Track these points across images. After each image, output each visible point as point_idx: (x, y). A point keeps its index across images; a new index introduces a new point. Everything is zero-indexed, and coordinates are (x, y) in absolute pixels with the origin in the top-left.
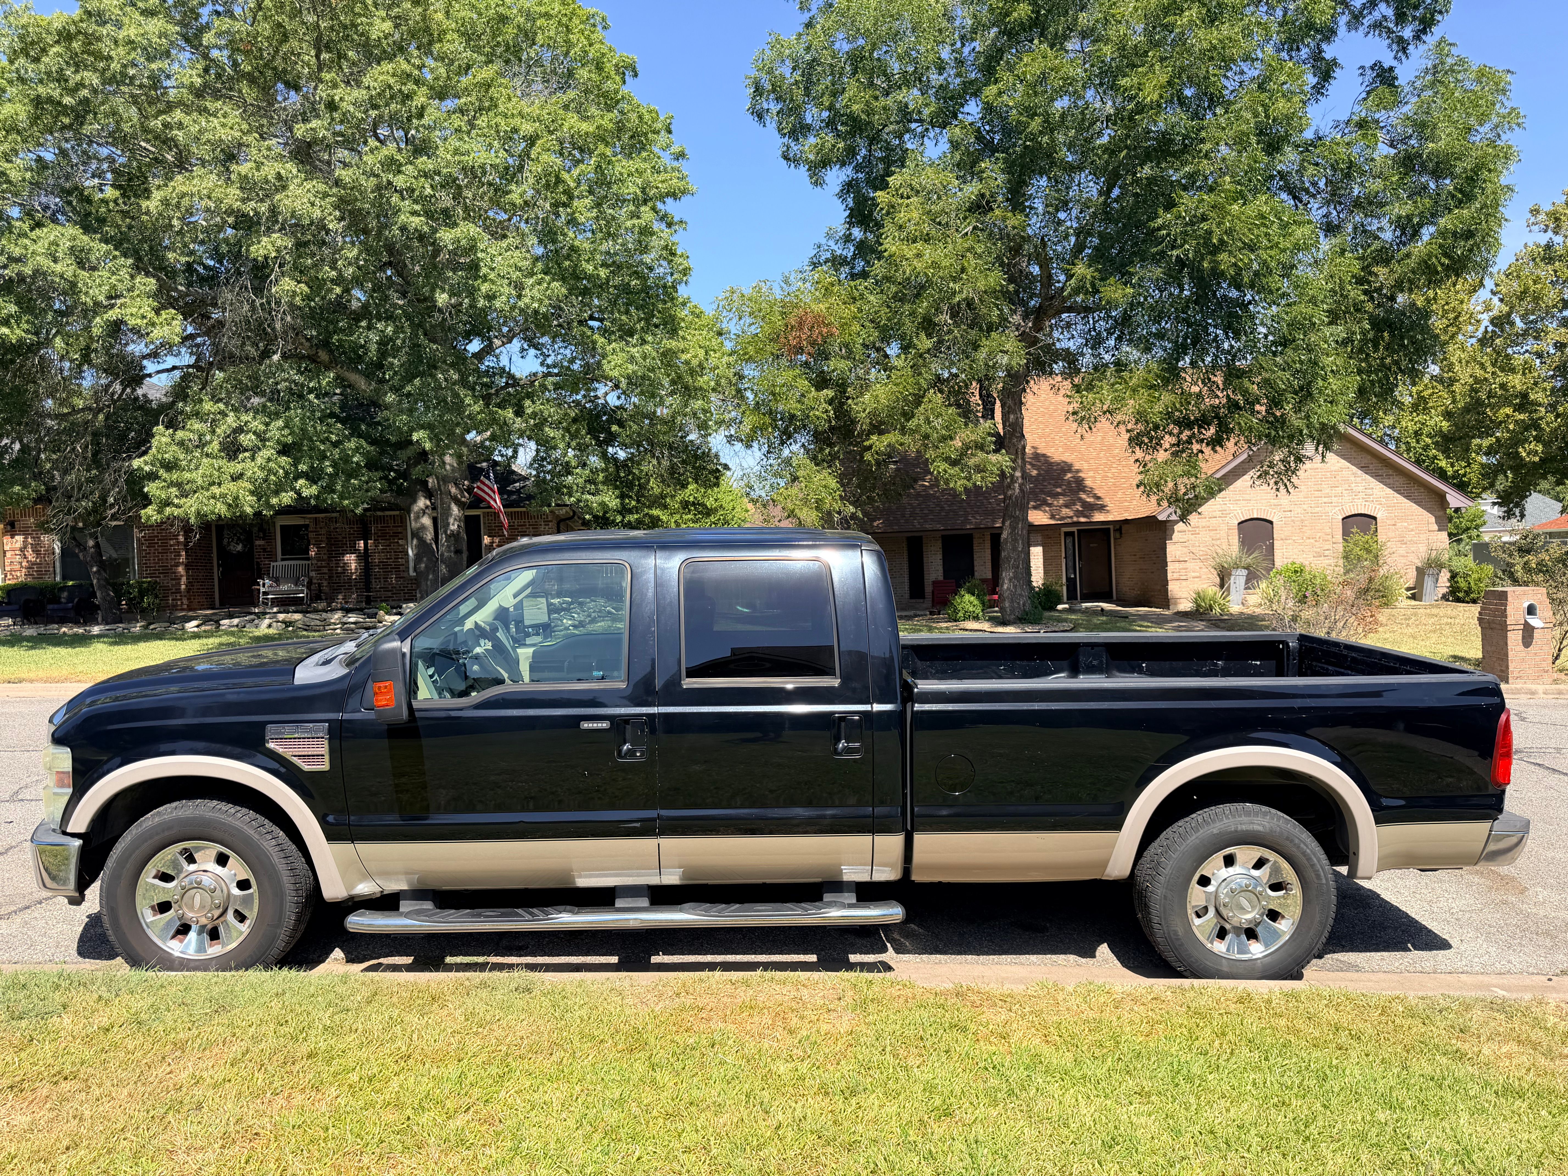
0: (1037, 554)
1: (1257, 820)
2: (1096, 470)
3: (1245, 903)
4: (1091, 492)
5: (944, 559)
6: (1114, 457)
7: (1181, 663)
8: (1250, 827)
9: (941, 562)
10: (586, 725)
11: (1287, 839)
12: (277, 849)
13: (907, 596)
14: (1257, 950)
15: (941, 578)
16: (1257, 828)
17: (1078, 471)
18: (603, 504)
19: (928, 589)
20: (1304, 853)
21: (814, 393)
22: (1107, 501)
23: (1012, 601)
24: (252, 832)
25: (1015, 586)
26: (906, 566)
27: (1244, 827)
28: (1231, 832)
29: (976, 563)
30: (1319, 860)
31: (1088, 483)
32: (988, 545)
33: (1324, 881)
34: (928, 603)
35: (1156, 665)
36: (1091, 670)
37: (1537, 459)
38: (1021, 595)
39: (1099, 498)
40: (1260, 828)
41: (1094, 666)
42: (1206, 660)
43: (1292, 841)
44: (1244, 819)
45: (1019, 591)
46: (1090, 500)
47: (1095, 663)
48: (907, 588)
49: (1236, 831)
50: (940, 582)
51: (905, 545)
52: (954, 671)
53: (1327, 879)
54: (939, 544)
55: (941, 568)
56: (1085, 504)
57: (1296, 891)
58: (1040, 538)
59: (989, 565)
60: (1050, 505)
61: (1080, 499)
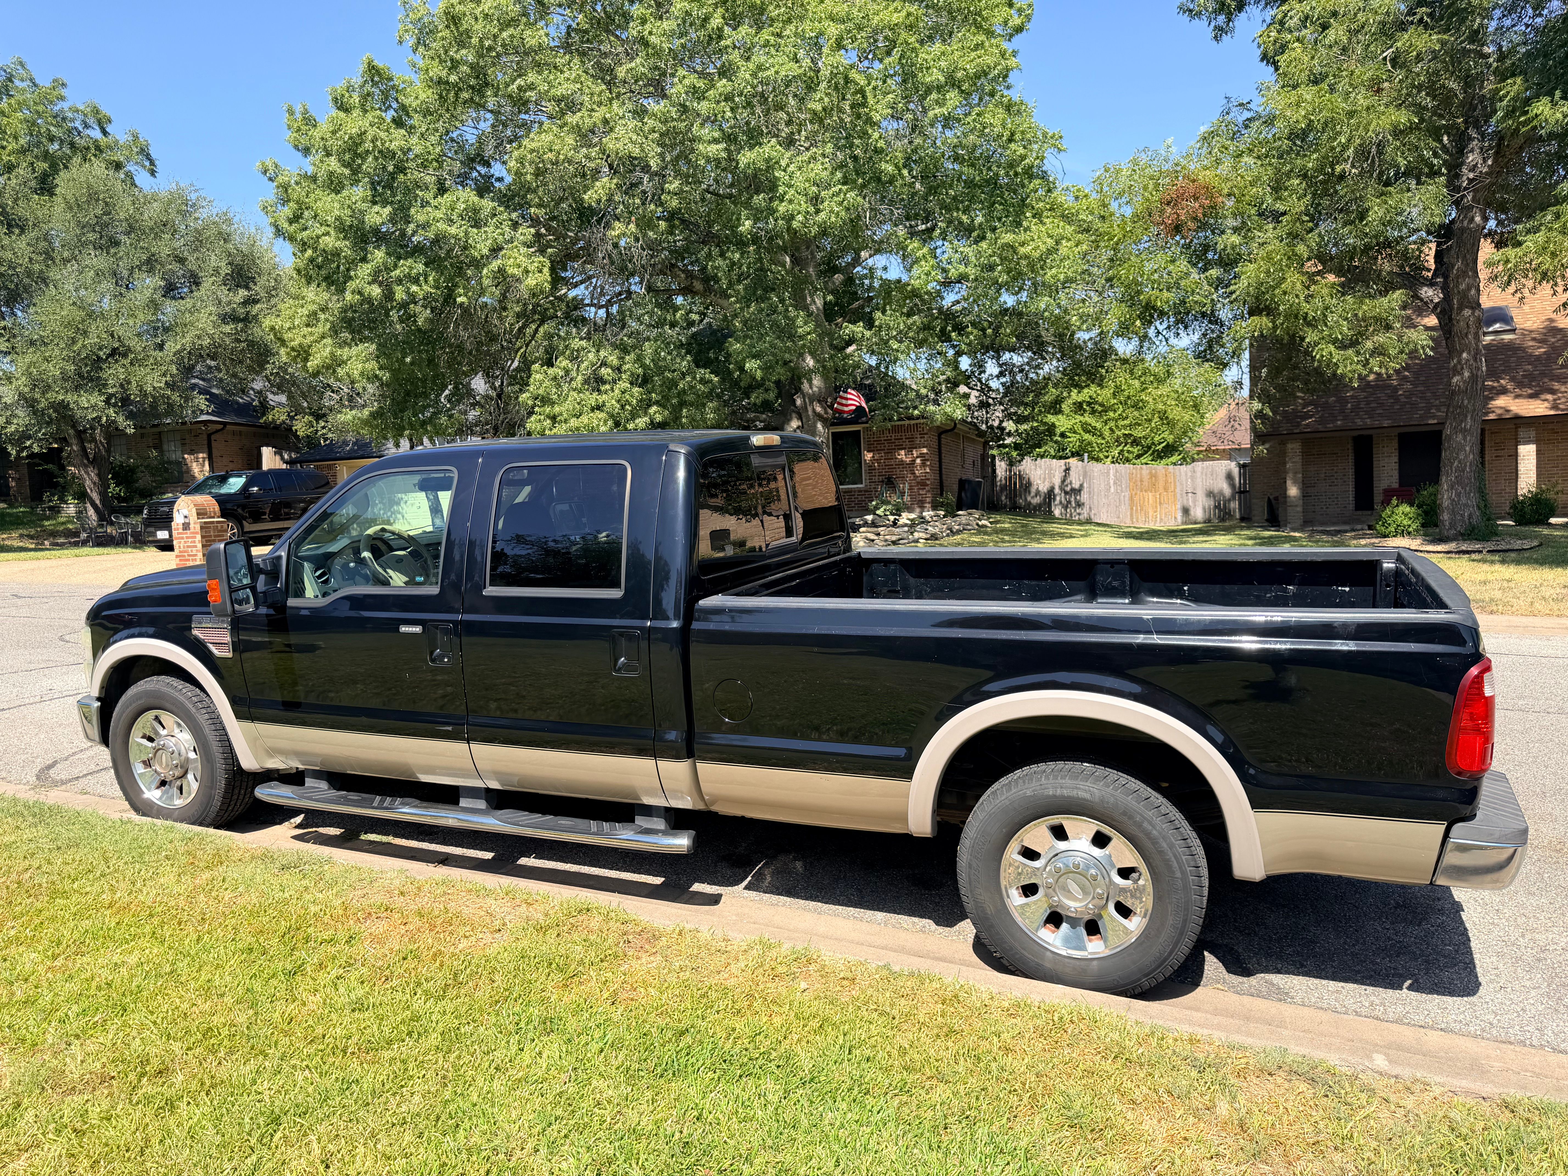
0: (1528, 454)
1: (1082, 785)
3: (1073, 887)
5: (1401, 462)
7: (1236, 587)
8: (1074, 793)
9: (1397, 466)
10: (404, 629)
11: (1124, 813)
12: (210, 721)
13: (1352, 507)
14: (1095, 947)
15: (1395, 485)
16: (1082, 794)
19: (1378, 499)
20: (1148, 835)
21: (1195, 275)
23: (1453, 513)
24: (190, 706)
25: (1458, 495)
26: (1351, 472)
27: (1066, 792)
28: (1048, 797)
30: (1171, 846)
33: (1178, 874)
35: (1201, 588)
36: (1112, 592)
38: (1466, 505)
40: (1087, 796)
41: (1114, 588)
42: (1273, 584)
43: (1131, 817)
44: (1068, 782)
45: (1464, 500)
47: (1115, 584)
48: (1351, 498)
49: (1055, 796)
51: (1350, 446)
52: (951, 590)
53: (1183, 872)
54: (1395, 444)
55: (1396, 474)
57: (1145, 880)
58: (1533, 434)
60: (1553, 392)
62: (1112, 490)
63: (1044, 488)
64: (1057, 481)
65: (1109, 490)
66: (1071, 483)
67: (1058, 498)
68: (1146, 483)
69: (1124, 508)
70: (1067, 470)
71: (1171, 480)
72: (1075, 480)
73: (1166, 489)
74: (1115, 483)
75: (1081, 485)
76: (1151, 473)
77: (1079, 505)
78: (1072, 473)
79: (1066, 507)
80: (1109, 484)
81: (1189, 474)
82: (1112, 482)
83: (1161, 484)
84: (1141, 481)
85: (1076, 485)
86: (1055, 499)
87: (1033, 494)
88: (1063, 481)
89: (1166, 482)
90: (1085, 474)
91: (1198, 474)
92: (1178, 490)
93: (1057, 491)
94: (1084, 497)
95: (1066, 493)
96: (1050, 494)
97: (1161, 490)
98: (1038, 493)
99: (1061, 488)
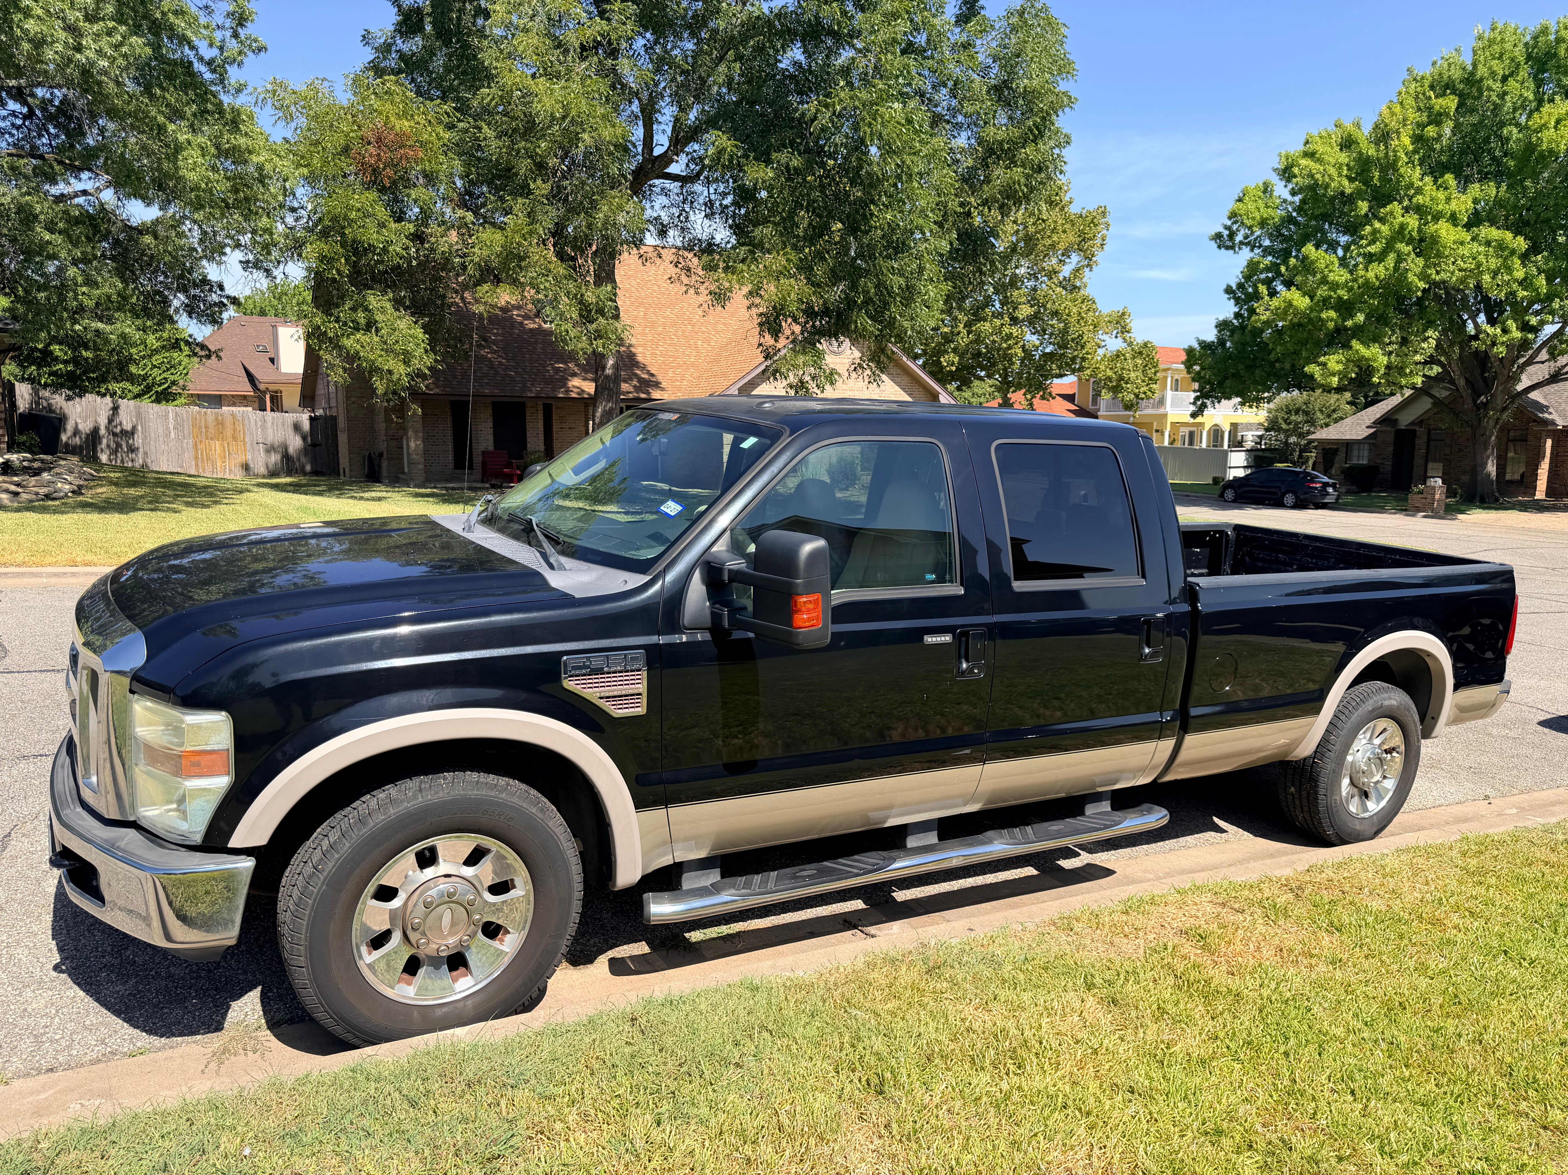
2: (644, 346)
4: (643, 368)
5: (495, 427)
6: (659, 334)
9: (491, 431)
10: (930, 639)
13: (451, 466)
15: (491, 448)
17: (630, 345)
18: (123, 336)
19: (478, 460)
22: (660, 378)
26: (450, 434)
29: (528, 434)
31: (640, 358)
32: (541, 415)
34: (478, 473)
37: (954, 368)
39: (652, 375)
46: (646, 376)
48: (452, 457)
50: (490, 452)
51: (448, 409)
54: (489, 411)
55: (491, 437)
56: (641, 380)
59: (541, 437)
61: (636, 375)
62: (173, 435)
63: (85, 427)
64: (103, 422)
65: (168, 435)
66: (121, 424)
67: (104, 441)
68: (212, 430)
69: (188, 455)
70: (115, 409)
71: (239, 427)
72: (126, 420)
73: (234, 438)
74: (175, 428)
75: (134, 428)
76: (217, 419)
77: (132, 450)
78: (122, 412)
79: (115, 452)
80: (168, 428)
81: (259, 424)
82: (171, 427)
83: (229, 432)
84: (206, 427)
85: (128, 427)
86: (100, 443)
87: (69, 433)
88: (110, 421)
89: (235, 430)
90: (139, 415)
91: (269, 424)
92: (247, 439)
93: (103, 431)
94: (138, 440)
95: (115, 435)
96: (94, 436)
97: (230, 439)
98: (76, 432)
99: (107, 428)
